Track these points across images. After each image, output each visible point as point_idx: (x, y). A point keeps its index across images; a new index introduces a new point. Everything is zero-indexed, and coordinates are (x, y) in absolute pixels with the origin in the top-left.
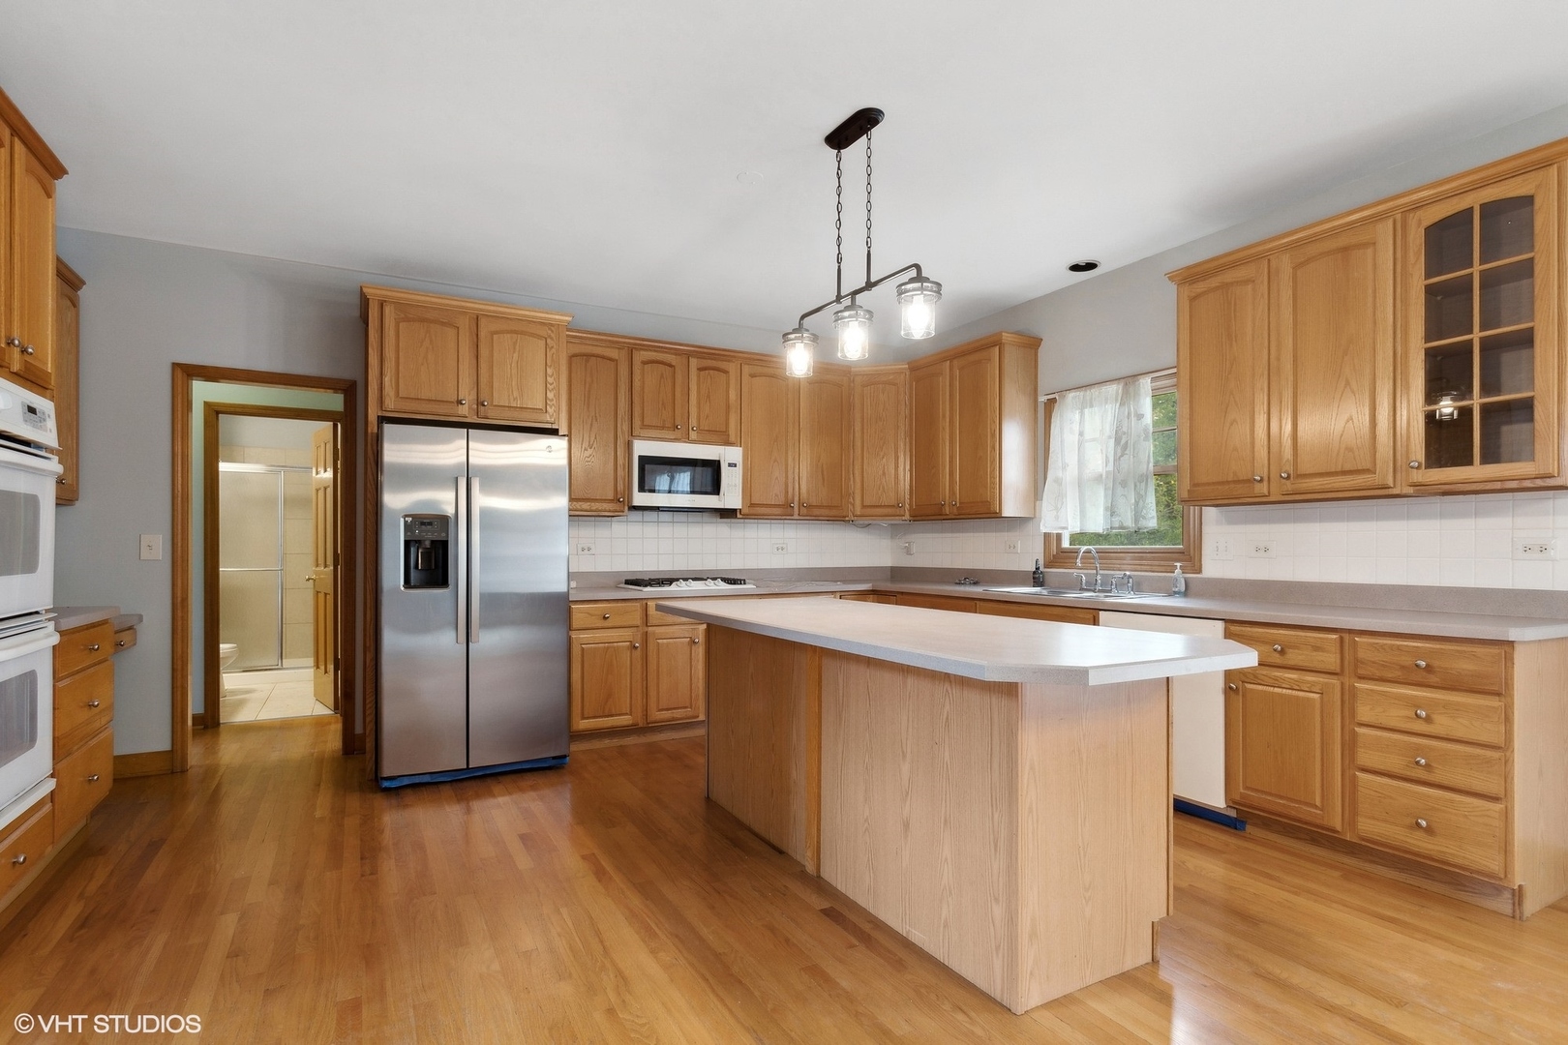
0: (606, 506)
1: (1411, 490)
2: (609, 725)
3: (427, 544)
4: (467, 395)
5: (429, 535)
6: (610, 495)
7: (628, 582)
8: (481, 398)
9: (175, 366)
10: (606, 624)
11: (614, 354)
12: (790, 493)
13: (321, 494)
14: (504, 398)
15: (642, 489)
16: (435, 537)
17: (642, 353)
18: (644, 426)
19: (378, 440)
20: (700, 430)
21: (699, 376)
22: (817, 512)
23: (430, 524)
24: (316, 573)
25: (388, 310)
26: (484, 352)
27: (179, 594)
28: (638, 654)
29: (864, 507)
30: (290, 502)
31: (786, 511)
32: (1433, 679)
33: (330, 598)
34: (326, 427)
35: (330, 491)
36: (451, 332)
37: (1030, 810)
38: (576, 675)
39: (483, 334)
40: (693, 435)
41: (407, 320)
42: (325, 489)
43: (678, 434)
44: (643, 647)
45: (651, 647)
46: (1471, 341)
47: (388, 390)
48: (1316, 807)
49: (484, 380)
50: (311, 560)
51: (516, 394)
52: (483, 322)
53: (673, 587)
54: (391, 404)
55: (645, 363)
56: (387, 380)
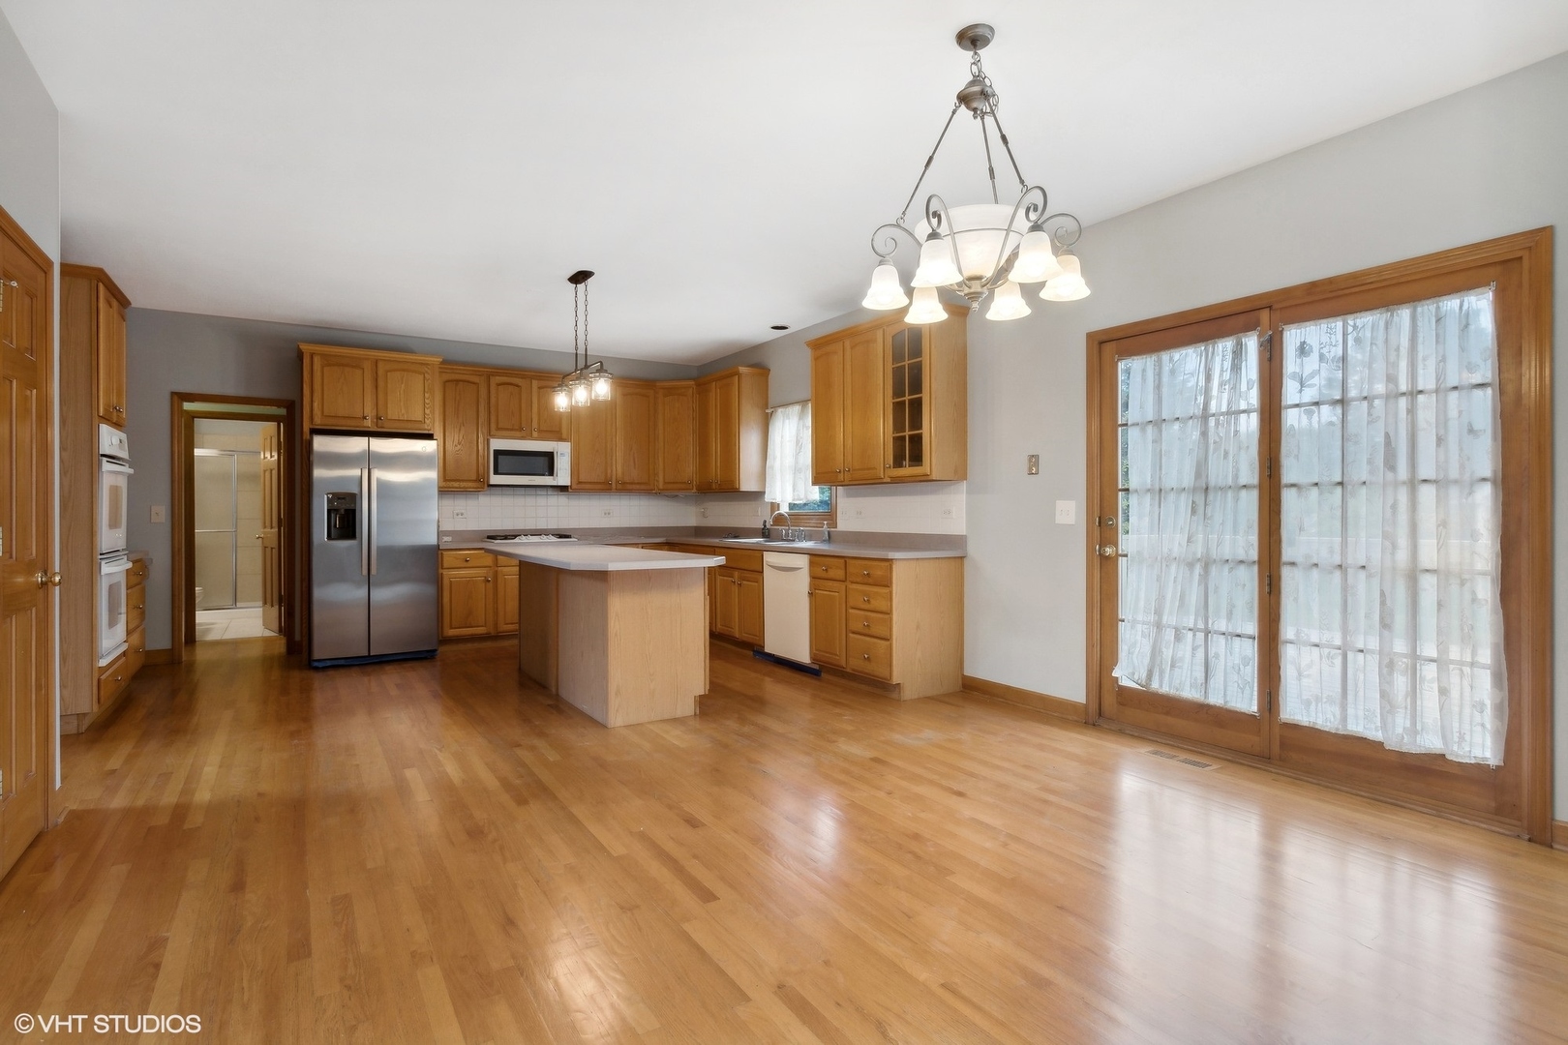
0: (470, 484)
1: (889, 480)
2: (470, 633)
3: (342, 512)
4: (369, 411)
5: (343, 506)
6: (474, 477)
7: (490, 537)
8: (380, 414)
9: (173, 394)
10: (468, 565)
11: (475, 379)
12: (609, 471)
13: (268, 474)
14: (396, 413)
15: (496, 472)
16: (348, 507)
17: (497, 378)
18: (498, 429)
19: (310, 443)
20: (540, 431)
21: (539, 393)
22: (629, 487)
23: (344, 498)
24: (264, 533)
25: (316, 359)
26: (381, 384)
27: (176, 546)
28: (490, 585)
29: (665, 483)
30: (243, 477)
31: (605, 487)
32: (870, 581)
33: (275, 552)
34: (271, 426)
35: (275, 473)
36: (358, 372)
37: (616, 635)
38: (446, 599)
39: (381, 372)
40: (535, 434)
41: (329, 365)
42: (271, 471)
43: (523, 434)
44: (494, 581)
45: (499, 580)
46: (905, 401)
47: (316, 410)
48: (836, 655)
49: (380, 403)
50: (259, 523)
51: (403, 411)
52: (381, 365)
53: (517, 540)
54: (318, 422)
55: (499, 385)
56: (315, 405)
